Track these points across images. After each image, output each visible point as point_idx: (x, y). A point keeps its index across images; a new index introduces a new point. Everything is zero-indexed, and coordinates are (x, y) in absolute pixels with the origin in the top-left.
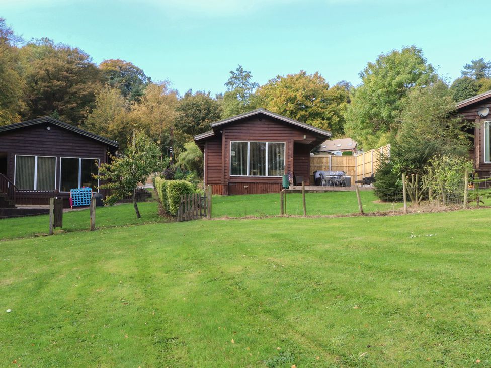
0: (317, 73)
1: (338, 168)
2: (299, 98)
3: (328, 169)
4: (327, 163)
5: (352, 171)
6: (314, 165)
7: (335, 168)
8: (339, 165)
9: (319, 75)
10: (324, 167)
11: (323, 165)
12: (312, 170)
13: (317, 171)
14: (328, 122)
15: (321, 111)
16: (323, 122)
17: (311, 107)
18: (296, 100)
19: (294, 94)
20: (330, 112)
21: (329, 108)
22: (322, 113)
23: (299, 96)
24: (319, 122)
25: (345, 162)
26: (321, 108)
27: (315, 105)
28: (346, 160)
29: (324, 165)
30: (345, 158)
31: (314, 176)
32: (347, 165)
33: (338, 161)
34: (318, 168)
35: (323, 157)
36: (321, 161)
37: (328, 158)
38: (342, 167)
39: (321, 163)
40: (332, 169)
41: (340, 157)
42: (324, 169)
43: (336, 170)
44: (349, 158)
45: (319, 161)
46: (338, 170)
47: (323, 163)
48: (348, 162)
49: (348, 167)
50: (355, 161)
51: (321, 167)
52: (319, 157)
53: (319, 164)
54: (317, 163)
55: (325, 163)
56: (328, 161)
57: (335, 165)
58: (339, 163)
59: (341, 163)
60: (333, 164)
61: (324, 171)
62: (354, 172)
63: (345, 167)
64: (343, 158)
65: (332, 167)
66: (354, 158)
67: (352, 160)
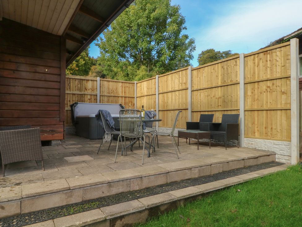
1: (111, 99)
4: (93, 90)
5: (130, 104)
6: (71, 92)
7: (106, 99)
8: (112, 95)
10: (89, 97)
11: (86, 93)
12: (69, 100)
13: (76, 103)
25: (120, 90)
28: (122, 86)
29: (89, 92)
30: (120, 84)
31: (72, 111)
32: (123, 95)
33: (111, 87)
34: (79, 98)
35: (87, 80)
36: (84, 85)
37: (95, 82)
38: (116, 97)
39: (84, 89)
40: (101, 100)
41: (114, 82)
42: (89, 99)
43: (108, 102)
44: (126, 84)
45: (79, 86)
46: (110, 102)
47: (86, 90)
48: (125, 90)
49: (125, 97)
50: (134, 90)
51: (84, 96)
52: (80, 79)
53: (80, 91)
54: (77, 89)
55: (90, 90)
56: (95, 87)
57: (106, 94)
58: (112, 90)
59: (115, 91)
60: (103, 91)
61: (89, 102)
62: (132, 105)
63: (120, 98)
64: (118, 83)
65: (101, 97)
66: (132, 85)
67: (131, 88)
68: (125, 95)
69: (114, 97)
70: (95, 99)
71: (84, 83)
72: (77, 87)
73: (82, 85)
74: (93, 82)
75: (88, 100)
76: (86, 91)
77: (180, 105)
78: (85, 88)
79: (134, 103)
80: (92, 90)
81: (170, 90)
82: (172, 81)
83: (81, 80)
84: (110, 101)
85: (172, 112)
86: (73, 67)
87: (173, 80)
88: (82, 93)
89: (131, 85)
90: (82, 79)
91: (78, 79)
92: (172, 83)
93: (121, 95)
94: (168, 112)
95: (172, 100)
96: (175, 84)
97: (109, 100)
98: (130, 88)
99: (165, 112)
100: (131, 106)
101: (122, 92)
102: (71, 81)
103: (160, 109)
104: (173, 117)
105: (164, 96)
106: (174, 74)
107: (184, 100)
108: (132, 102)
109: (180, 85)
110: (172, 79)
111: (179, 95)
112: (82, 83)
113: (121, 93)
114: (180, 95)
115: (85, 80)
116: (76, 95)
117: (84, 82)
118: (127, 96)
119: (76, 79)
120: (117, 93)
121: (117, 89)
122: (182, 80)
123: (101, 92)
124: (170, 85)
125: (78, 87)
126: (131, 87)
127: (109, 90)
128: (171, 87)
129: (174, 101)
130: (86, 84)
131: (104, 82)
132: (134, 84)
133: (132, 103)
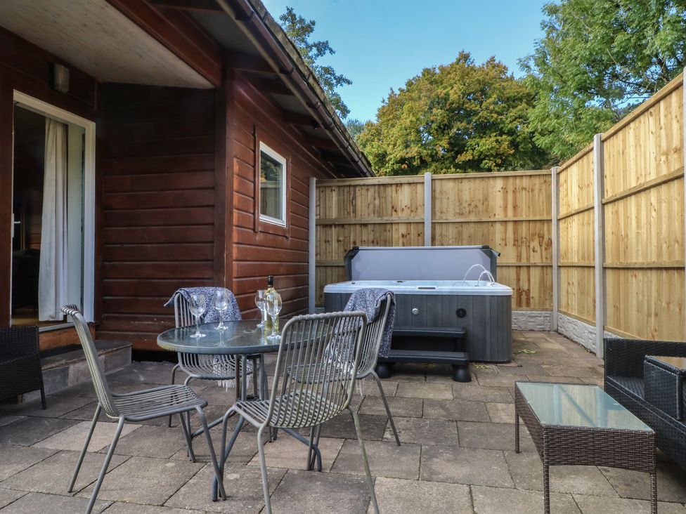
0: (493, 59)
1: (466, 231)
2: (453, 97)
3: (420, 235)
4: (413, 209)
5: (535, 244)
6: (358, 220)
7: (450, 232)
8: (473, 218)
9: (497, 62)
10: (403, 229)
11: (395, 218)
13: (355, 250)
14: (510, 138)
15: (497, 119)
16: (499, 138)
17: (476, 113)
18: (448, 102)
19: (445, 91)
20: (514, 120)
21: (513, 113)
22: (499, 124)
23: (454, 94)
24: (493, 139)
25: (497, 201)
26: (496, 112)
27: (487, 109)
28: (505, 189)
29: (403, 216)
30: (499, 184)
32: (510, 216)
33: (466, 196)
34: (378, 234)
35: (397, 185)
36: (389, 199)
37: (419, 187)
38: (486, 225)
39: (389, 210)
40: (438, 237)
41: (477, 181)
42: (403, 236)
43: (459, 240)
44: (518, 181)
45: (377, 202)
46: (465, 241)
47: (395, 211)
48: (515, 199)
49: (515, 222)
50: (549, 196)
51: (388, 227)
52: (379, 185)
53: (379, 216)
54: (372, 212)
55: (406, 209)
56: (419, 202)
57: (451, 218)
58: (470, 205)
59: (481, 208)
60: (444, 210)
61: (404, 245)
62: (544, 246)
63: (498, 227)
64: (491, 181)
65: (438, 227)
66: (542, 179)
67: (536, 192)
68: (515, 216)
69: (479, 225)
70: (419, 235)
71: (390, 194)
72: (371, 206)
73: (383, 200)
74: (413, 187)
75: (401, 239)
76: (394, 213)
77: (664, 246)
78: (393, 207)
79: (550, 240)
80: (412, 211)
81: (633, 184)
82: (638, 146)
83: (382, 188)
84: (465, 236)
85: (640, 274)
86: (501, 149)
87: (642, 143)
88: (385, 219)
89: (537, 181)
90: (383, 185)
91: (374, 185)
92: (639, 157)
93: (500, 216)
94: (630, 273)
95: (638, 226)
96: (648, 162)
97: (460, 233)
98: (532, 191)
99: (622, 273)
100: (538, 248)
101: (506, 207)
102: (358, 193)
103: (609, 262)
104: (643, 295)
105: (617, 212)
106: (642, 118)
107: (677, 225)
108: (541, 237)
109: (663, 158)
110: (637, 138)
111: (661, 203)
112: (383, 195)
113: (502, 209)
114: (664, 205)
115: (391, 185)
116: (370, 228)
117: (389, 189)
118: (524, 217)
119: (368, 185)
120: (487, 211)
121: (486, 199)
122: (669, 137)
123: (438, 214)
124: (633, 166)
125: (374, 207)
126: (537, 187)
127: (461, 204)
128: (637, 172)
129: (644, 230)
130: (394, 195)
131: (445, 183)
132: (547, 179)
133: (543, 238)
